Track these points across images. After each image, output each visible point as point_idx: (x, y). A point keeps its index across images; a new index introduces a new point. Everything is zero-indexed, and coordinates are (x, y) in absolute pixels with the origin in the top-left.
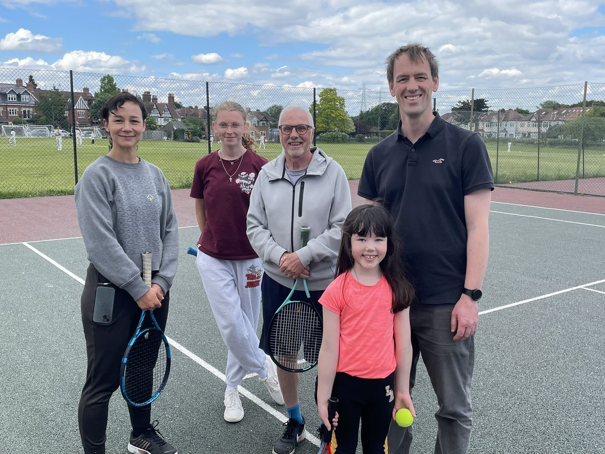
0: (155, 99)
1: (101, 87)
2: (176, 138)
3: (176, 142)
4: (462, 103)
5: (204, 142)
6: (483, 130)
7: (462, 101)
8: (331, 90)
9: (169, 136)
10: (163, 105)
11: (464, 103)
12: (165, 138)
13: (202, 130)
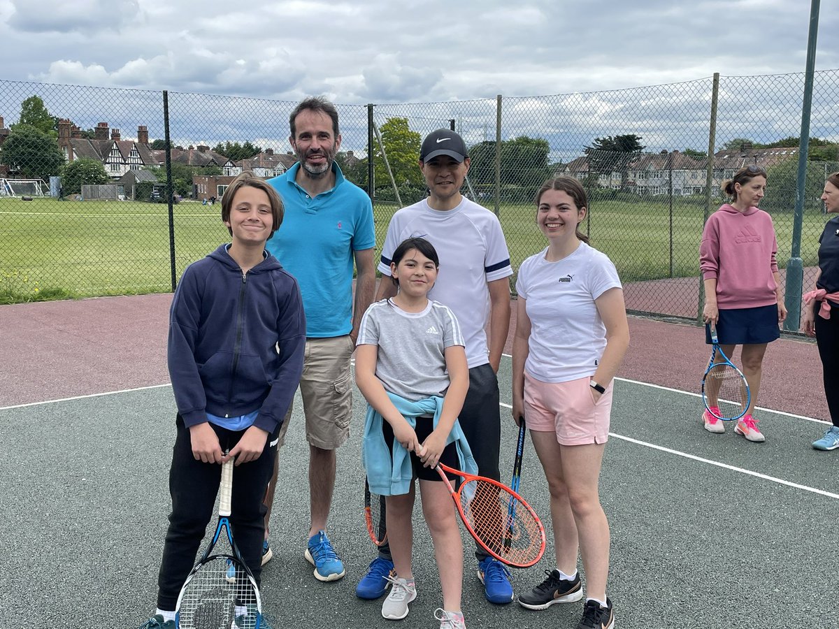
0: (116, 135)
1: (23, 116)
2: (139, 197)
3: (138, 203)
4: (602, 142)
5: (187, 204)
6: (634, 184)
7: (602, 139)
8: (399, 122)
9: (128, 194)
10: (128, 143)
11: (604, 141)
12: (121, 197)
13: (188, 183)
